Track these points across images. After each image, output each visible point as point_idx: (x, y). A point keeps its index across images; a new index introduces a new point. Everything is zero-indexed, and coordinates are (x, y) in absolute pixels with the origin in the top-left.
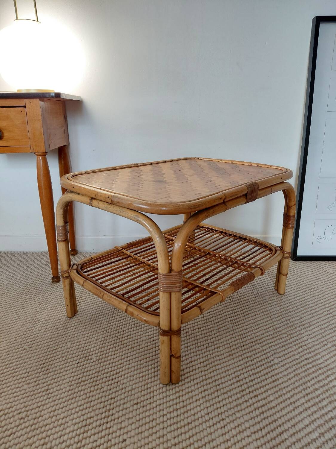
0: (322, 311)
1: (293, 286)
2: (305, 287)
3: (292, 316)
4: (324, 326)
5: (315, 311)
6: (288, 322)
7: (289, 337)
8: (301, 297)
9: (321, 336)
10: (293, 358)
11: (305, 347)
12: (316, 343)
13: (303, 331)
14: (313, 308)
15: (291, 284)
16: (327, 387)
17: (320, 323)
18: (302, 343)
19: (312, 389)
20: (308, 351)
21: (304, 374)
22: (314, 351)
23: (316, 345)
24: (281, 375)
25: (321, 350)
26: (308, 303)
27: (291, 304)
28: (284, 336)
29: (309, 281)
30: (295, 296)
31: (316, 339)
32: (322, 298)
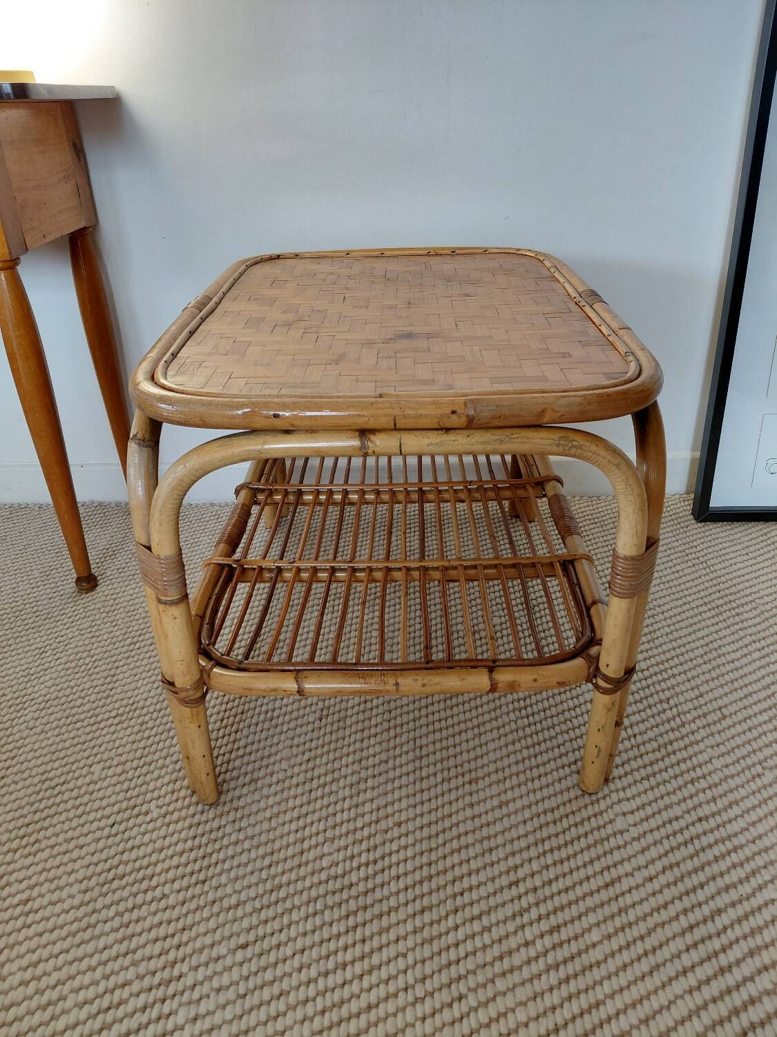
0: (759, 674)
1: (689, 599)
2: (722, 601)
3: (677, 689)
4: (760, 718)
5: (741, 672)
6: (666, 706)
7: (663, 751)
8: (707, 631)
9: (748, 748)
10: (665, 816)
11: (703, 784)
12: (732, 770)
13: (703, 733)
14: (737, 664)
15: (686, 593)
16: (747, 906)
17: (750, 711)
18: (694, 769)
19: (706, 910)
20: (709, 794)
21: (689, 865)
22: (725, 794)
23: (732, 776)
24: (628, 867)
25: (743, 792)
26: (724, 650)
27: (678, 651)
28: (649, 747)
29: (734, 581)
30: (690, 630)
31: (733, 757)
32: (763, 634)
